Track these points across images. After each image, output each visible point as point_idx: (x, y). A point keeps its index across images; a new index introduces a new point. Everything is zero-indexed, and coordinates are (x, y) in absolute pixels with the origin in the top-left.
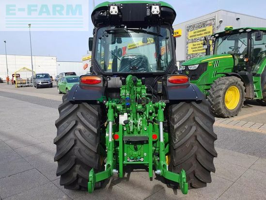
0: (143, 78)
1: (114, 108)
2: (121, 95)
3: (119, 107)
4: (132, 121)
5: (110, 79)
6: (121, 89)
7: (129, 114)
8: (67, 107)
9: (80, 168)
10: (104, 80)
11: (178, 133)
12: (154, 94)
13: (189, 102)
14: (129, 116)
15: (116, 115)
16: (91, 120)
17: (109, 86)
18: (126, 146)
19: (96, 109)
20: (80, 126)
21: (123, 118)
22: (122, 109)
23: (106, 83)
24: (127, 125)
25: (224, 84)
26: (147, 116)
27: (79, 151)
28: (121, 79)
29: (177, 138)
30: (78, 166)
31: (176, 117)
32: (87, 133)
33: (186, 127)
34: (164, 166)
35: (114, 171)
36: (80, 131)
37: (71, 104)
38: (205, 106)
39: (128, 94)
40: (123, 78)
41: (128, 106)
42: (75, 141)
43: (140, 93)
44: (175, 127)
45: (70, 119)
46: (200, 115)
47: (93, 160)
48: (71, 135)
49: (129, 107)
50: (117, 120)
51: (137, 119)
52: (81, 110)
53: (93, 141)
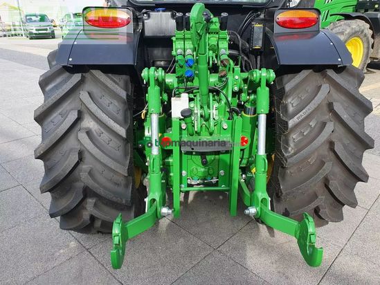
0: (224, 15)
1: (161, 84)
2: (174, 53)
3: (171, 80)
4: (198, 111)
5: (149, 16)
6: (174, 39)
7: (192, 96)
8: (59, 80)
9: (95, 205)
10: (137, 20)
11: (294, 137)
12: (244, 51)
13: (320, 69)
14: (191, 100)
15: (165, 97)
16: (111, 109)
17: (148, 33)
18: (185, 157)
19: (122, 83)
20: (88, 123)
21: (179, 105)
22: (176, 85)
23: (141, 26)
24: (188, 120)
25: (342, 33)
26: (230, 99)
27: (90, 173)
28: (173, 16)
29: (292, 144)
30: (91, 202)
31: (291, 103)
32: (106, 136)
33: (312, 124)
34: (264, 200)
35: (165, 210)
36: (89, 133)
37: (67, 74)
38: (351, 79)
39: (189, 51)
40: (179, 15)
41: (191, 79)
42: (81, 154)
43: (215, 49)
44: (291, 123)
45: (66, 106)
46: (343, 98)
47: (120, 189)
48: (71, 142)
49: (192, 81)
50: (166, 108)
51: (209, 107)
52: (89, 86)
53: (119, 153)
